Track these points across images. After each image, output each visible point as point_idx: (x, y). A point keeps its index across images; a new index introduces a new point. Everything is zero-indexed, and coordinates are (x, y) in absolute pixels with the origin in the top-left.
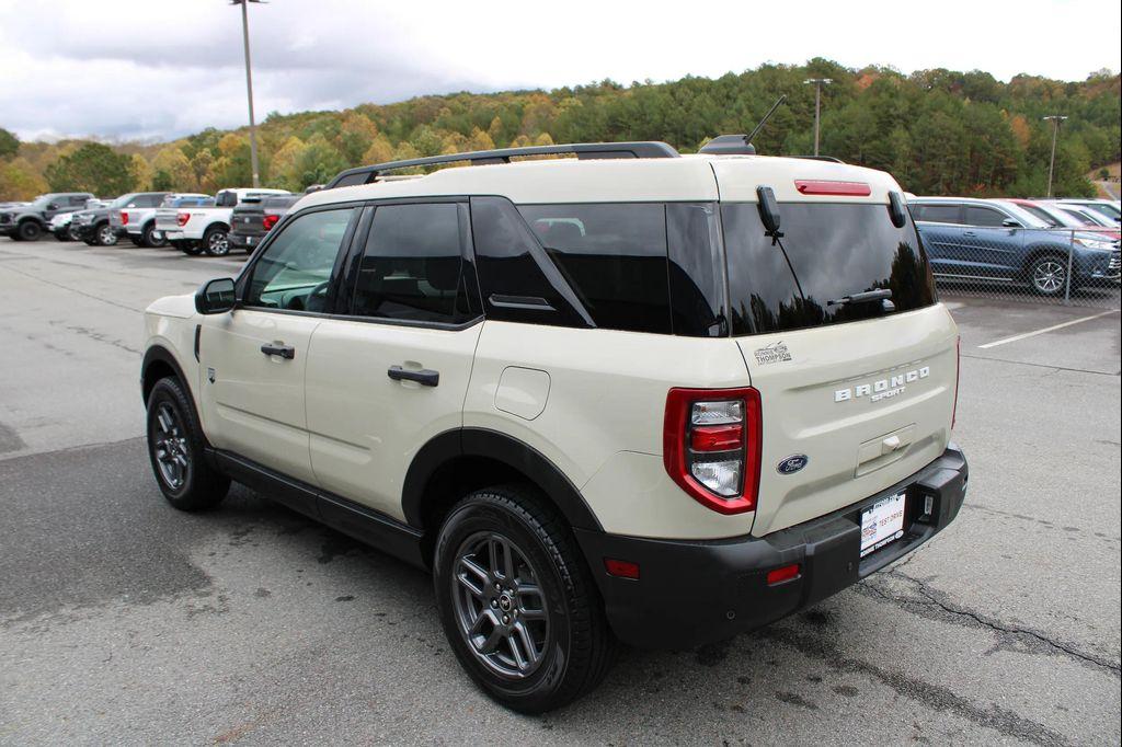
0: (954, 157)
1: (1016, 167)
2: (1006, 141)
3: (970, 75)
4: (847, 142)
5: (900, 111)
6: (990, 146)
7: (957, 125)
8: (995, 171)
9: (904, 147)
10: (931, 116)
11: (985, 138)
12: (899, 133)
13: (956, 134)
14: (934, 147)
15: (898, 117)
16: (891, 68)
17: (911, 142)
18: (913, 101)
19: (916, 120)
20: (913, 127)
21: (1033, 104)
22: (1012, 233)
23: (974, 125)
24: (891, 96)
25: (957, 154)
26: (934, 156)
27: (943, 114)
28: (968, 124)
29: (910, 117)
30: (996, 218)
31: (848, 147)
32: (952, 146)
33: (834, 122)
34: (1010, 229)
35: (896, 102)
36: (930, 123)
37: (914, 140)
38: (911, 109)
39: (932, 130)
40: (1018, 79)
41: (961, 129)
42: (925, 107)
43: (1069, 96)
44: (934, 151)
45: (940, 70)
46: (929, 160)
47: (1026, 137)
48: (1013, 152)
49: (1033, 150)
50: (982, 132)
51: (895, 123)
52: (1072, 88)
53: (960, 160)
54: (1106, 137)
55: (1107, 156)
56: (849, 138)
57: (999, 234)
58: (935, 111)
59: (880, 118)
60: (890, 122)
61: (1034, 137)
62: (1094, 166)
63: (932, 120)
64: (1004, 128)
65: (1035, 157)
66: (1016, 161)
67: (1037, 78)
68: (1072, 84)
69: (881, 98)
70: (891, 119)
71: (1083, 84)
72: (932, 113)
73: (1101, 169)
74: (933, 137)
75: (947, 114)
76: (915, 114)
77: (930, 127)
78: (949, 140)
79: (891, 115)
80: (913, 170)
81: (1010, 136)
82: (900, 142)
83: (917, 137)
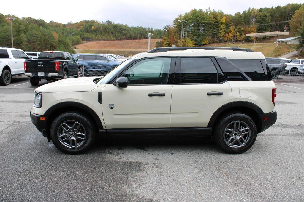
0: (39, 42)
1: (56, 45)
2: (52, 38)
3: (38, 20)
4: (7, 37)
5: (22, 29)
6: (49, 39)
7: (39, 34)
8: (51, 46)
9: (25, 39)
10: (32, 31)
11: (47, 37)
12: (23, 35)
13: (39, 36)
14: (33, 39)
15: (22, 30)
16: (15, 16)
17: (27, 38)
18: (26, 26)
19: (28, 32)
20: (27, 33)
21: (56, 29)
22: (108, 62)
23: (44, 34)
24: (19, 24)
25: (40, 41)
26: (34, 42)
27: (35, 30)
28: (42, 33)
29: (25, 31)
30: (104, 59)
31: (7, 38)
32: (39, 39)
33: (2, 31)
34: (107, 61)
35: (21, 26)
36: (32, 33)
37: (28, 37)
38: (25, 28)
39: (33, 35)
40: (51, 22)
41: (40, 35)
42: (30, 28)
43: (64, 27)
44: (34, 40)
45: (30, 18)
46: (32, 43)
47: (57, 37)
48: (55, 41)
49: (59, 41)
50: (46, 36)
51: (21, 32)
52: (64, 26)
53: (41, 43)
54: (74, 38)
55: (75, 43)
56: (7, 36)
57: (105, 62)
58: (33, 29)
59: (16, 30)
60: (20, 32)
61: (59, 37)
62: (72, 45)
63: (32, 32)
64: (52, 35)
65: (60, 43)
66: (56, 44)
67: (56, 22)
68: (64, 25)
69: (16, 24)
70: (20, 31)
71: (67, 25)
72: (32, 30)
73: (74, 46)
74: (33, 36)
75: (36, 30)
76: (27, 30)
77: (32, 34)
78: (38, 37)
79: (20, 30)
80: (29, 46)
81: (53, 37)
82: (24, 37)
83: (28, 36)
